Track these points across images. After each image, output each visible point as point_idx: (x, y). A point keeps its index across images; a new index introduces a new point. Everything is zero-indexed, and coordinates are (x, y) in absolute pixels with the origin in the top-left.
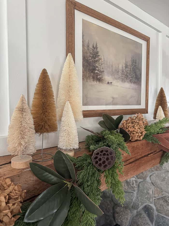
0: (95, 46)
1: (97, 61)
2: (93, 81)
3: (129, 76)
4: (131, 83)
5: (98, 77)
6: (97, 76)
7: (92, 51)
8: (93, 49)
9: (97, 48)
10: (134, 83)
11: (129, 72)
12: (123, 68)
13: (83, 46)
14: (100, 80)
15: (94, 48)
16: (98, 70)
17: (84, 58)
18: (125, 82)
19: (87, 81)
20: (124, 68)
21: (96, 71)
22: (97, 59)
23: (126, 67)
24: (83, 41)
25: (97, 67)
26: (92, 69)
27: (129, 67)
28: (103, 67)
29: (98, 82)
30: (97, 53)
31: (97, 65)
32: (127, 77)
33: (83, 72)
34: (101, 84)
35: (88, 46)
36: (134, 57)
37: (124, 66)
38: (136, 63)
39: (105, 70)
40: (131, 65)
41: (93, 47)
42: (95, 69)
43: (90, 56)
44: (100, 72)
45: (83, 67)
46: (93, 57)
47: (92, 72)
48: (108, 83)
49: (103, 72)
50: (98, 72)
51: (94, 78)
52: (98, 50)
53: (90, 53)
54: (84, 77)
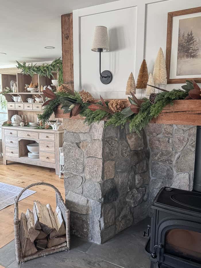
0: (190, 34)
2: (187, 58)
5: (192, 54)
6: (191, 54)
7: (186, 38)
8: (188, 36)
9: (191, 34)
13: (179, 37)
14: (193, 57)
15: (189, 35)
16: (192, 50)
17: (179, 45)
19: (181, 59)
21: (190, 51)
22: (191, 42)
24: (179, 34)
25: (191, 48)
26: (186, 50)
28: (198, 46)
29: (191, 58)
30: (192, 37)
31: (191, 46)
33: (178, 54)
34: (194, 59)
35: (183, 36)
39: (200, 48)
41: (188, 35)
42: (189, 49)
43: (185, 42)
44: (194, 51)
45: (178, 50)
46: (187, 42)
47: (186, 52)
49: (198, 49)
50: (192, 51)
51: (187, 56)
52: (193, 35)
53: (186, 40)
54: (179, 57)
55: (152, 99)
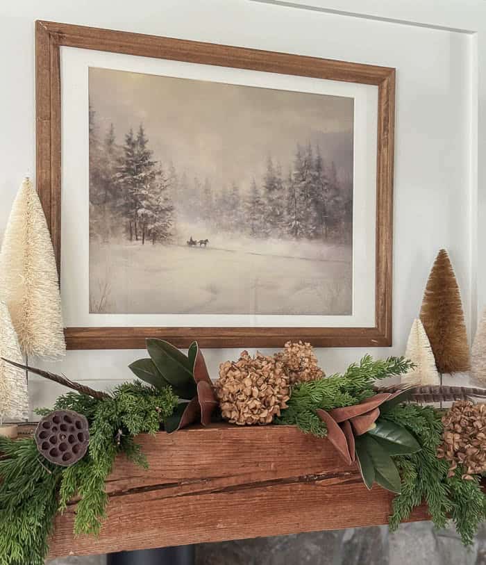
0: (135, 138)
1: (144, 180)
2: (131, 239)
3: (287, 217)
4: (298, 238)
5: (150, 227)
6: (146, 224)
7: (124, 155)
8: (128, 147)
9: (142, 142)
10: (310, 238)
11: (285, 202)
12: (255, 191)
13: (92, 143)
14: (155, 236)
15: (133, 145)
16: (148, 208)
17: (95, 177)
18: (267, 235)
19: (105, 242)
20: (262, 192)
21: (140, 211)
22: (143, 174)
23: (272, 185)
24: (90, 130)
25: (144, 197)
26: (126, 205)
27: (286, 186)
28: (167, 197)
29: (148, 243)
30: (146, 155)
31: (143, 192)
32: (275, 219)
33: (91, 217)
34: (159, 247)
35: (110, 142)
36: (310, 151)
37: (261, 184)
38: (319, 168)
39: (177, 205)
40: (293, 178)
41: (129, 141)
42: (135, 205)
43: (118, 170)
44: (155, 211)
45: (91, 200)
46: (128, 170)
47: (126, 214)
48: (192, 243)
49: (170, 209)
50: (150, 213)
51: (132, 232)
52: (148, 147)
53: (119, 161)
54: (95, 231)
55: (53, 441)
